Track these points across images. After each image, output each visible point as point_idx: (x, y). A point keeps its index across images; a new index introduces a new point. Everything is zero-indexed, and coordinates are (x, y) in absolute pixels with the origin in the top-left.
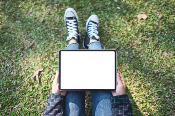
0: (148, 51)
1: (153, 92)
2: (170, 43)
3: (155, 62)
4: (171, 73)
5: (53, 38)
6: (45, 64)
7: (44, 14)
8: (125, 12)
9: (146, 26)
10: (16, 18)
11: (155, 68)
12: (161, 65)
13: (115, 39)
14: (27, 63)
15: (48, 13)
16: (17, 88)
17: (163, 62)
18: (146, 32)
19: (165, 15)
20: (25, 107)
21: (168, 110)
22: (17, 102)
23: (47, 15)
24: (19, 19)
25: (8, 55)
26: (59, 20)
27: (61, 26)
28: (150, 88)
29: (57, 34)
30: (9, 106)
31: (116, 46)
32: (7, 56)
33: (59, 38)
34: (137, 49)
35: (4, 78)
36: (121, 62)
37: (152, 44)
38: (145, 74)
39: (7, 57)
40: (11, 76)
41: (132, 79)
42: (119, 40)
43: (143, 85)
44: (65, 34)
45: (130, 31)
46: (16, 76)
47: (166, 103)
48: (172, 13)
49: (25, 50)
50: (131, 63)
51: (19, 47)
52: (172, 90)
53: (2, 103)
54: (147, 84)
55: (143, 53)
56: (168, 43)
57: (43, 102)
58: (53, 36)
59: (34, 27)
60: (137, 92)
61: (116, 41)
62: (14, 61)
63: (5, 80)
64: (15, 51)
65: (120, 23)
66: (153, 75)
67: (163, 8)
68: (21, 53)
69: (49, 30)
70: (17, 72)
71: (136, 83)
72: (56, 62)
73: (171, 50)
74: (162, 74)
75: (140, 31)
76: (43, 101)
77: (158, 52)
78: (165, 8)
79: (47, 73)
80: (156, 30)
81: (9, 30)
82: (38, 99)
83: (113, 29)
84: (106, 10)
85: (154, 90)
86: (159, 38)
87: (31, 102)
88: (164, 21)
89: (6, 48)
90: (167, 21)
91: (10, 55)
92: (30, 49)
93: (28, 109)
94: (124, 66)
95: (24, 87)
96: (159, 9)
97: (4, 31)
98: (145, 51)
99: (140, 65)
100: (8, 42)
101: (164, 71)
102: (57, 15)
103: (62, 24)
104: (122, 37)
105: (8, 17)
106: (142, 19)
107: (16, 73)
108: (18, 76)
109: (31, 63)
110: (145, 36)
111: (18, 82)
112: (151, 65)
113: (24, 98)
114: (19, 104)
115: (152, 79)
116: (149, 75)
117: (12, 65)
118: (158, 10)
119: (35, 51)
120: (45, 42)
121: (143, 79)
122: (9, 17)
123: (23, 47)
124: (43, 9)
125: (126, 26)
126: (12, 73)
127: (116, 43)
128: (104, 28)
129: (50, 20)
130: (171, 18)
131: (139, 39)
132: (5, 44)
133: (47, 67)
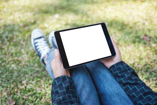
6: (15, 96)
58: (13, 67)
69: (7, 62)
120: (6, 75)
133: (19, 98)
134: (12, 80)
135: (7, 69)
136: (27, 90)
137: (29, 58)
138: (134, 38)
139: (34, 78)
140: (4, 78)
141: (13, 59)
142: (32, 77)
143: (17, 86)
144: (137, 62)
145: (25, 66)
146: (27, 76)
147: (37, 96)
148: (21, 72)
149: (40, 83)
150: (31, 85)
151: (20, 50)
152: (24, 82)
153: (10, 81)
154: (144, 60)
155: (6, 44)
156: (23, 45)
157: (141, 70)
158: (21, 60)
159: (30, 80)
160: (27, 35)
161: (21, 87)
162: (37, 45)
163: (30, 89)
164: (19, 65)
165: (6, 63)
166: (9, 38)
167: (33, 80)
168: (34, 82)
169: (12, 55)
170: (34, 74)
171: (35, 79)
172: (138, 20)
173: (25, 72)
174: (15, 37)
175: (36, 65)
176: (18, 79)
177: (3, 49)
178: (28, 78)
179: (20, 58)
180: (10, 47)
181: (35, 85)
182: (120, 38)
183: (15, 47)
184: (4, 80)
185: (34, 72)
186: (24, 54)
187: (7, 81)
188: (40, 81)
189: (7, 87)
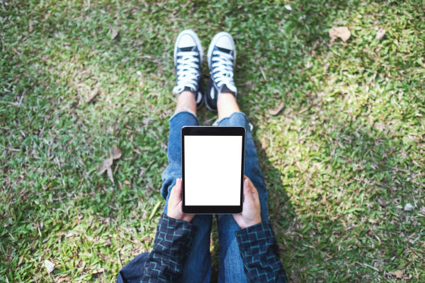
0: (345, 119)
1: (345, 212)
2: (394, 101)
3: (357, 146)
4: (387, 172)
5: (140, 79)
6: (124, 143)
7: (119, 18)
8: (303, 19)
9: (346, 57)
10: (55, 25)
11: (356, 159)
12: (369, 152)
13: (276, 88)
14: (86, 139)
15: (127, 15)
16: (69, 195)
17: (374, 145)
18: (345, 73)
19: (391, 31)
20: (87, 235)
21: (371, 250)
22: (72, 223)
23: (124, 19)
24: (62, 28)
25: (44, 118)
26: (153, 36)
27: (157, 51)
28: (340, 203)
29: (148, 70)
30: (56, 232)
31: (277, 104)
32: (42, 119)
33: (153, 79)
34: (321, 113)
35: (40, 170)
36: (285, 143)
37: (355, 103)
38: (332, 172)
39: (42, 122)
40: (55, 168)
41: (304, 183)
42: (284, 90)
43: (327, 195)
44: (167, 71)
45: (310, 69)
46: (66, 168)
47: (368, 235)
48: (408, 24)
49: (82, 107)
50: (306, 147)
51: (68, 100)
52: (383, 207)
53: (42, 225)
54: (335, 193)
55: (333, 123)
56: (389, 102)
57: (123, 226)
58: (139, 76)
59: (97, 51)
60: (313, 210)
61: (277, 94)
62: (58, 132)
63: (43, 176)
64: (59, 109)
65: (290, 47)
66: (348, 176)
67: (390, 11)
68: (73, 115)
69: (132, 59)
70: (68, 159)
71: (313, 191)
72: (148, 138)
73: (393, 119)
74: (368, 173)
75: (332, 69)
76: (125, 224)
77: (365, 121)
78: (393, 11)
79: (129, 163)
80: (368, 68)
81: (42, 57)
82: (113, 220)
83: (274, 62)
84: (260, 13)
85: (347, 208)
86: (371, 88)
87: (100, 225)
88: (387, 45)
89: (38, 102)
90: (395, 45)
91: (49, 119)
92: (92, 105)
93: (95, 240)
94: (290, 152)
95: (84, 192)
96: (381, 15)
97: (32, 59)
98: (337, 120)
99: (324, 150)
100: (42, 86)
101: (372, 167)
102: (147, 21)
103: (159, 46)
104: (291, 84)
105: (36, 22)
106: (339, 39)
107: (66, 162)
108: (70, 167)
109: (95, 138)
110: (342, 83)
111: (71, 180)
112: (347, 152)
113: (86, 217)
114: (76, 228)
115: (347, 183)
116: (341, 174)
117: (55, 142)
118: (377, 15)
119: (102, 112)
120: (123, 89)
121: (327, 184)
122: (40, 21)
123: (76, 101)
124: (115, 3)
125: (303, 56)
126: (56, 161)
127: (278, 96)
128: (252, 60)
129: (132, 33)
130: (405, 38)
131: (327, 89)
132: (35, 91)
133: (130, 149)
134: (128, 106)
136: (145, 140)
140: (118, 96)
143: (132, 123)
147: (156, 158)
148: (149, 95)
152: (146, 121)
153: (125, 108)
161: (139, 129)
163: (150, 140)
164: (150, 77)
165: (129, 61)
168: (161, 129)
169: (145, 44)
178: (155, 115)
181: (161, 135)
184: (117, 100)
187: (120, 105)
189: (118, 119)
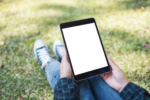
27: (23, 65)
29: (21, 72)
58: (17, 76)
72: (31, 98)
129: (9, 63)
134: (15, 89)
135: (12, 78)
137: (32, 68)
138: (135, 46)
139: (36, 87)
140: (8, 87)
141: (18, 68)
142: (35, 86)
143: (20, 95)
144: (140, 69)
145: (29, 76)
146: (30, 85)
148: (25, 81)
149: (42, 92)
150: (33, 94)
151: (25, 60)
152: (27, 91)
153: (14, 90)
154: (146, 68)
155: (11, 54)
156: (27, 55)
157: (144, 77)
158: (25, 69)
159: (33, 89)
160: (31, 45)
161: (24, 96)
162: (39, 54)
164: (23, 75)
165: (11, 73)
166: (14, 49)
167: (36, 89)
168: (36, 91)
169: (16, 64)
170: (37, 83)
171: (38, 88)
172: (139, 28)
173: (29, 81)
174: (20, 47)
175: (39, 74)
176: (21, 88)
177: (9, 59)
178: (31, 87)
179: (24, 68)
180: (15, 57)
181: (37, 93)
182: (122, 46)
183: (20, 57)
184: (8, 89)
185: (37, 80)
186: (28, 64)
187: (10, 90)
188: (42, 90)
189: (11, 96)
